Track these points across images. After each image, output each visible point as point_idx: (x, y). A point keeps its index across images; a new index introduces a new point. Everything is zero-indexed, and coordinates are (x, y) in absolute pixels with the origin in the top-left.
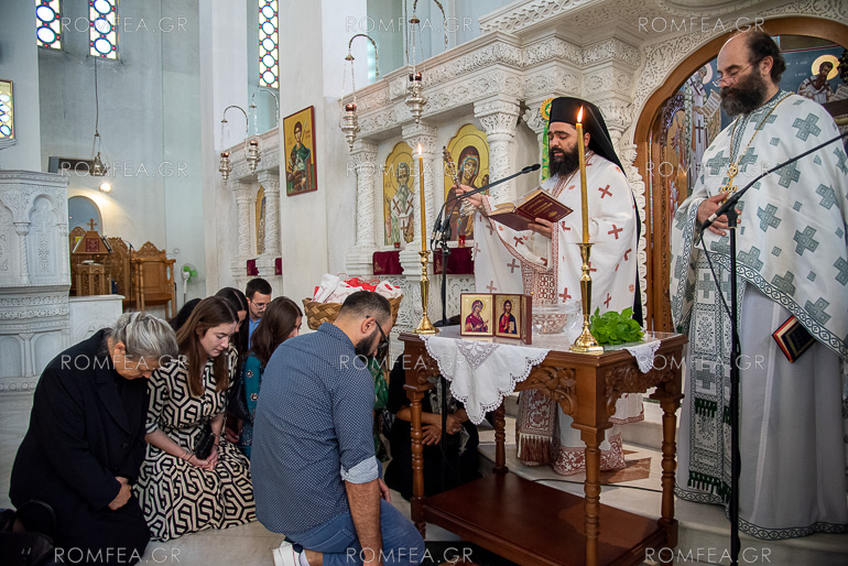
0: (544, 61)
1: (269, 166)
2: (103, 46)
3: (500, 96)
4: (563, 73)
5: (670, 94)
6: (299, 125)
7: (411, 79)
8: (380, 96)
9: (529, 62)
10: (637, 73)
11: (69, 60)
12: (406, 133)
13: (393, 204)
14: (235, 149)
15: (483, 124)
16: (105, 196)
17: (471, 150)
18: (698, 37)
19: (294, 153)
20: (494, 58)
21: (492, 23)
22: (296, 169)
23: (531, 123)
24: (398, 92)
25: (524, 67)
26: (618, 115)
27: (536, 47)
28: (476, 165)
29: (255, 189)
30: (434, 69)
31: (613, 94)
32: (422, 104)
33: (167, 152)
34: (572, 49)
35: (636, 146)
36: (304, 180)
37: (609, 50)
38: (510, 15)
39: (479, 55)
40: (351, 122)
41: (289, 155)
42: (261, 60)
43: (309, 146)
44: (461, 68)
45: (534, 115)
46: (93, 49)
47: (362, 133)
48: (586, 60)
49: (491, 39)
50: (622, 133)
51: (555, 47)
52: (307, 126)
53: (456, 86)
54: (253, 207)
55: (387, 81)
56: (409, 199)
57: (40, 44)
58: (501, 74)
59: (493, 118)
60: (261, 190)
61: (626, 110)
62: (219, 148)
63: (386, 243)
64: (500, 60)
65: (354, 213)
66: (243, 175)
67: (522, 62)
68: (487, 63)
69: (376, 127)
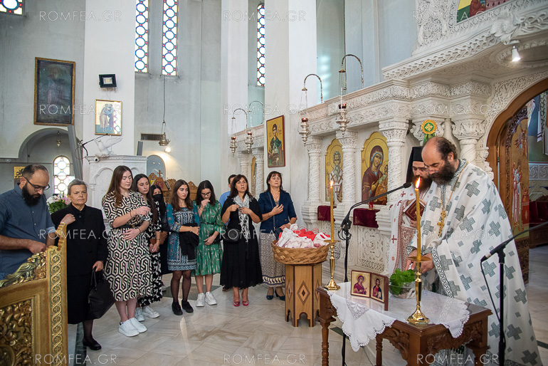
0: (424, 97)
1: (259, 146)
2: (169, 69)
3: (395, 119)
4: (437, 103)
5: (512, 115)
6: (275, 126)
7: (340, 108)
8: (322, 112)
9: (414, 97)
10: (489, 100)
11: (151, 78)
12: (339, 135)
13: (330, 177)
14: (239, 134)
15: (385, 135)
16: (167, 155)
17: (378, 148)
18: (532, 78)
19: (272, 142)
20: (391, 96)
21: (390, 72)
22: (273, 152)
23: (415, 134)
24: (333, 111)
25: (411, 100)
26: (474, 129)
27: (418, 88)
28: (381, 158)
29: (251, 157)
30: (355, 99)
31: (470, 116)
32: (346, 123)
33: (202, 128)
34: (443, 88)
35: (488, 148)
36: (278, 159)
37: (467, 89)
38: (401, 68)
39: (382, 93)
40: (305, 129)
41: (269, 143)
42: (258, 70)
43: (281, 140)
44: (371, 100)
45: (418, 129)
46: (163, 71)
47: (313, 133)
48: (452, 94)
49: (390, 84)
50: (478, 140)
51: (430, 88)
52: (279, 127)
53: (368, 110)
54: (250, 167)
55: (327, 103)
56: (340, 174)
57: (137, 70)
58: (396, 105)
59: (390, 132)
60: (254, 159)
61: (481, 125)
62: (230, 133)
63: (326, 200)
64: (395, 97)
65: (307, 181)
66: (244, 149)
67: (409, 96)
68: (387, 98)
69: (321, 130)
